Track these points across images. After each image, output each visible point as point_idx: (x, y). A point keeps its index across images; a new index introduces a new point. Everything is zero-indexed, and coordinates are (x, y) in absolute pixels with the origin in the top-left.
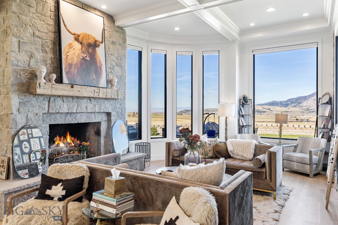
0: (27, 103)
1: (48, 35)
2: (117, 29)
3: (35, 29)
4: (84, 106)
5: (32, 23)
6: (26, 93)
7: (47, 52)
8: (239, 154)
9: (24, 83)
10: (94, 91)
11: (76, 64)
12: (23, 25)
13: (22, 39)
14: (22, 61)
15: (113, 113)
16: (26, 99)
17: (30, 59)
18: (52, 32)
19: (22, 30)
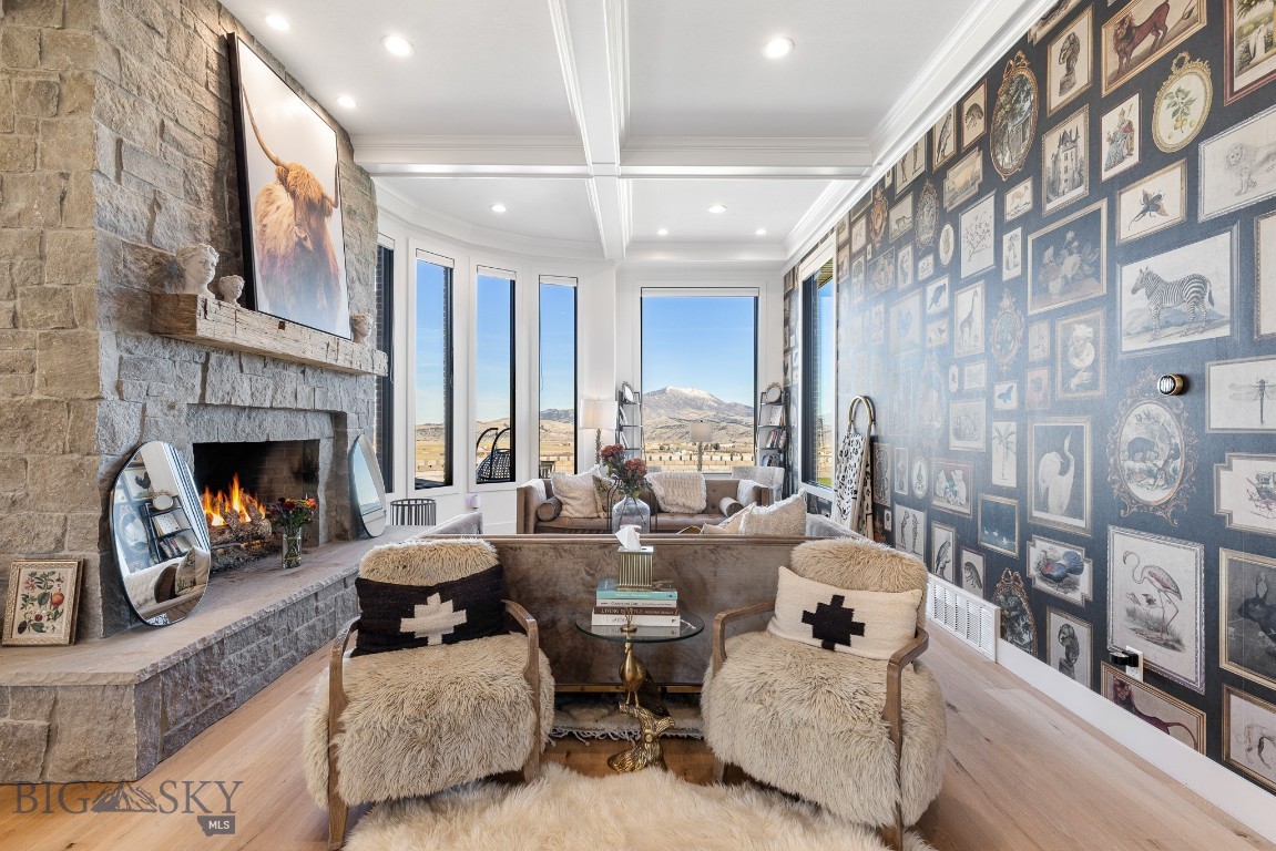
0: (144, 364)
1: (201, 145)
2: (358, 174)
3: (165, 112)
4: (289, 389)
5: (157, 90)
6: (142, 329)
7: (198, 201)
8: (679, 501)
9: (136, 294)
10: (328, 345)
11: (283, 257)
12: (132, 88)
13: (129, 135)
14: (131, 217)
15: (351, 417)
16: (140, 353)
17: (153, 213)
18: (212, 137)
19: (127, 105)
